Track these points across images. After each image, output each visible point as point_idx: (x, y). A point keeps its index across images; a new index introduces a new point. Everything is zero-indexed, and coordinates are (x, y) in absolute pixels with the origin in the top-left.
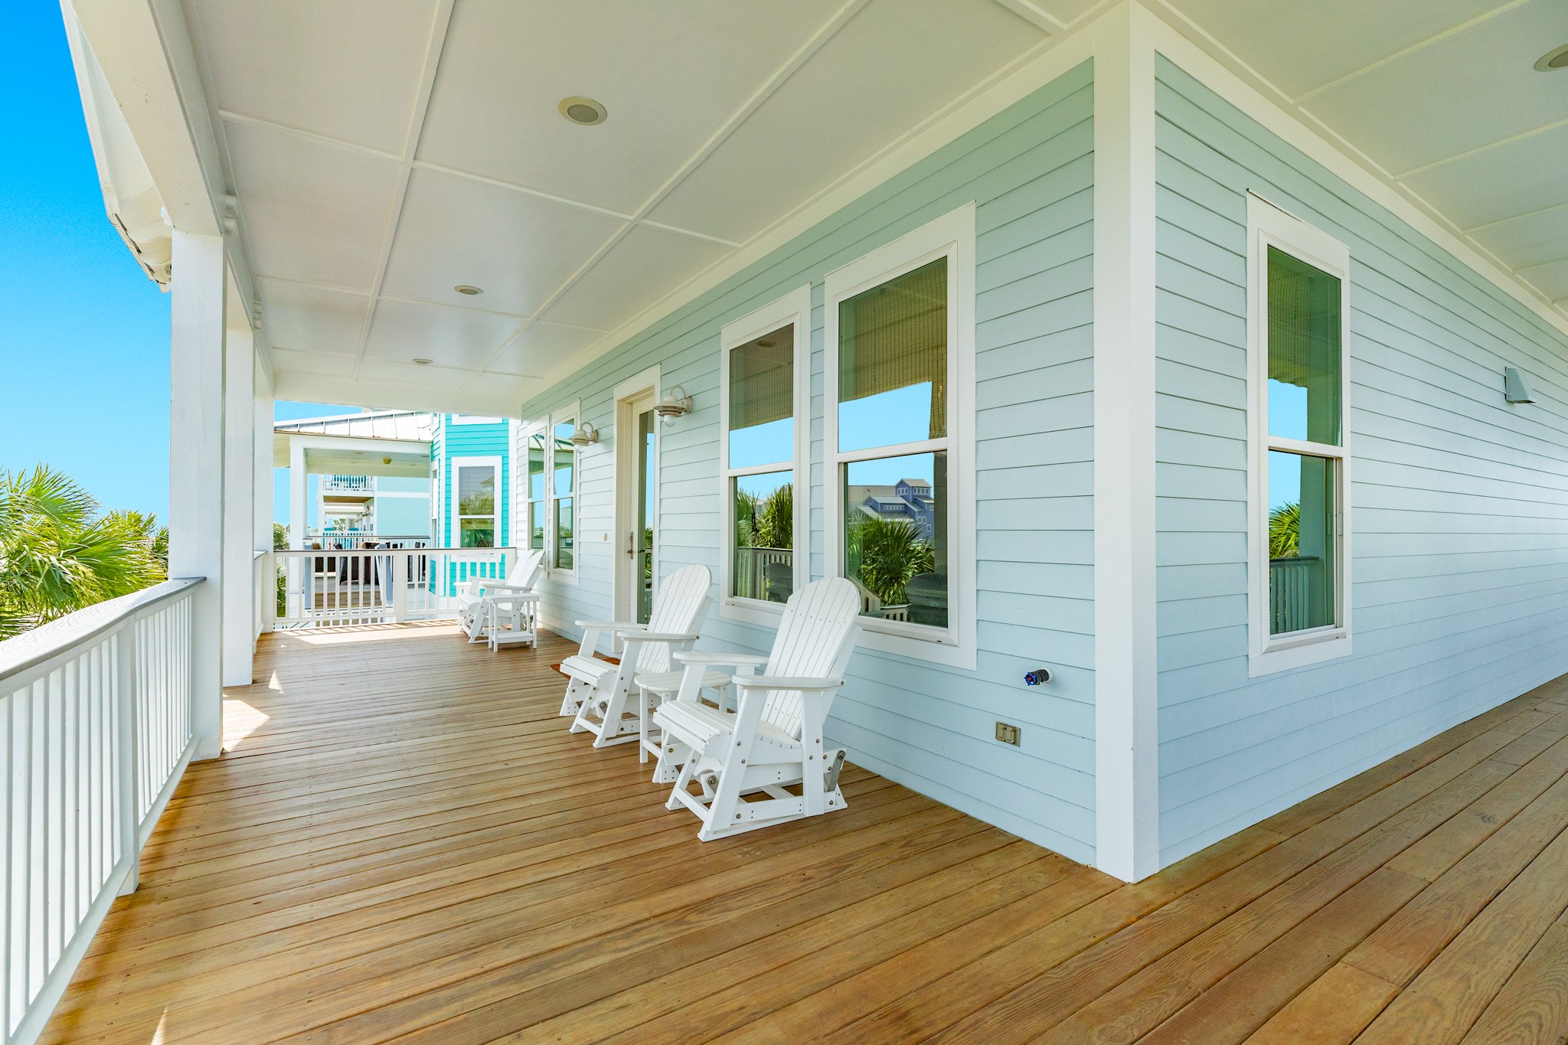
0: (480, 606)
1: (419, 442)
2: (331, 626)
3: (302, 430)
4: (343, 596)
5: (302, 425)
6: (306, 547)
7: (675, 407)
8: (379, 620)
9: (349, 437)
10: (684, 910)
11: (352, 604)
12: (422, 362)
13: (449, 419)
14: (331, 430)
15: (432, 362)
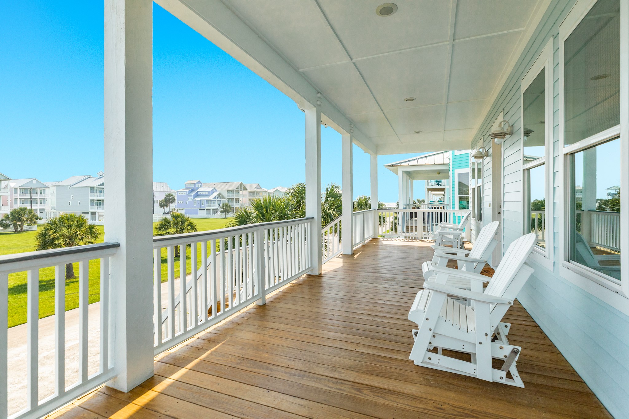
0: (438, 235)
1: (444, 164)
2: (407, 239)
3: (401, 164)
4: (416, 227)
5: (401, 163)
6: (403, 208)
7: (501, 133)
8: (427, 238)
9: (417, 165)
10: (367, 386)
11: (411, 230)
12: (418, 132)
13: (453, 153)
14: (411, 163)
15: (422, 131)
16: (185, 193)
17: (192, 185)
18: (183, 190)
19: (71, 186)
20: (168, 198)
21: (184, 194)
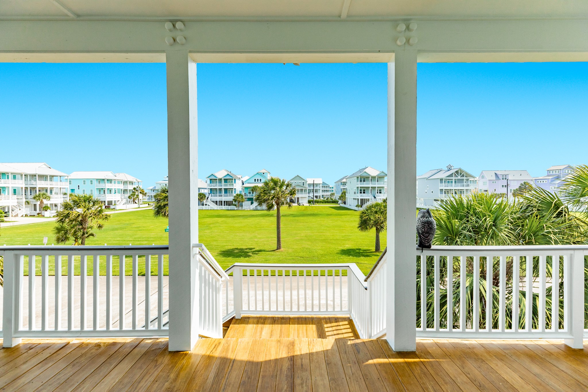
16: (546, 182)
17: (557, 171)
18: (543, 178)
19: (427, 179)
20: (523, 187)
21: (544, 182)
